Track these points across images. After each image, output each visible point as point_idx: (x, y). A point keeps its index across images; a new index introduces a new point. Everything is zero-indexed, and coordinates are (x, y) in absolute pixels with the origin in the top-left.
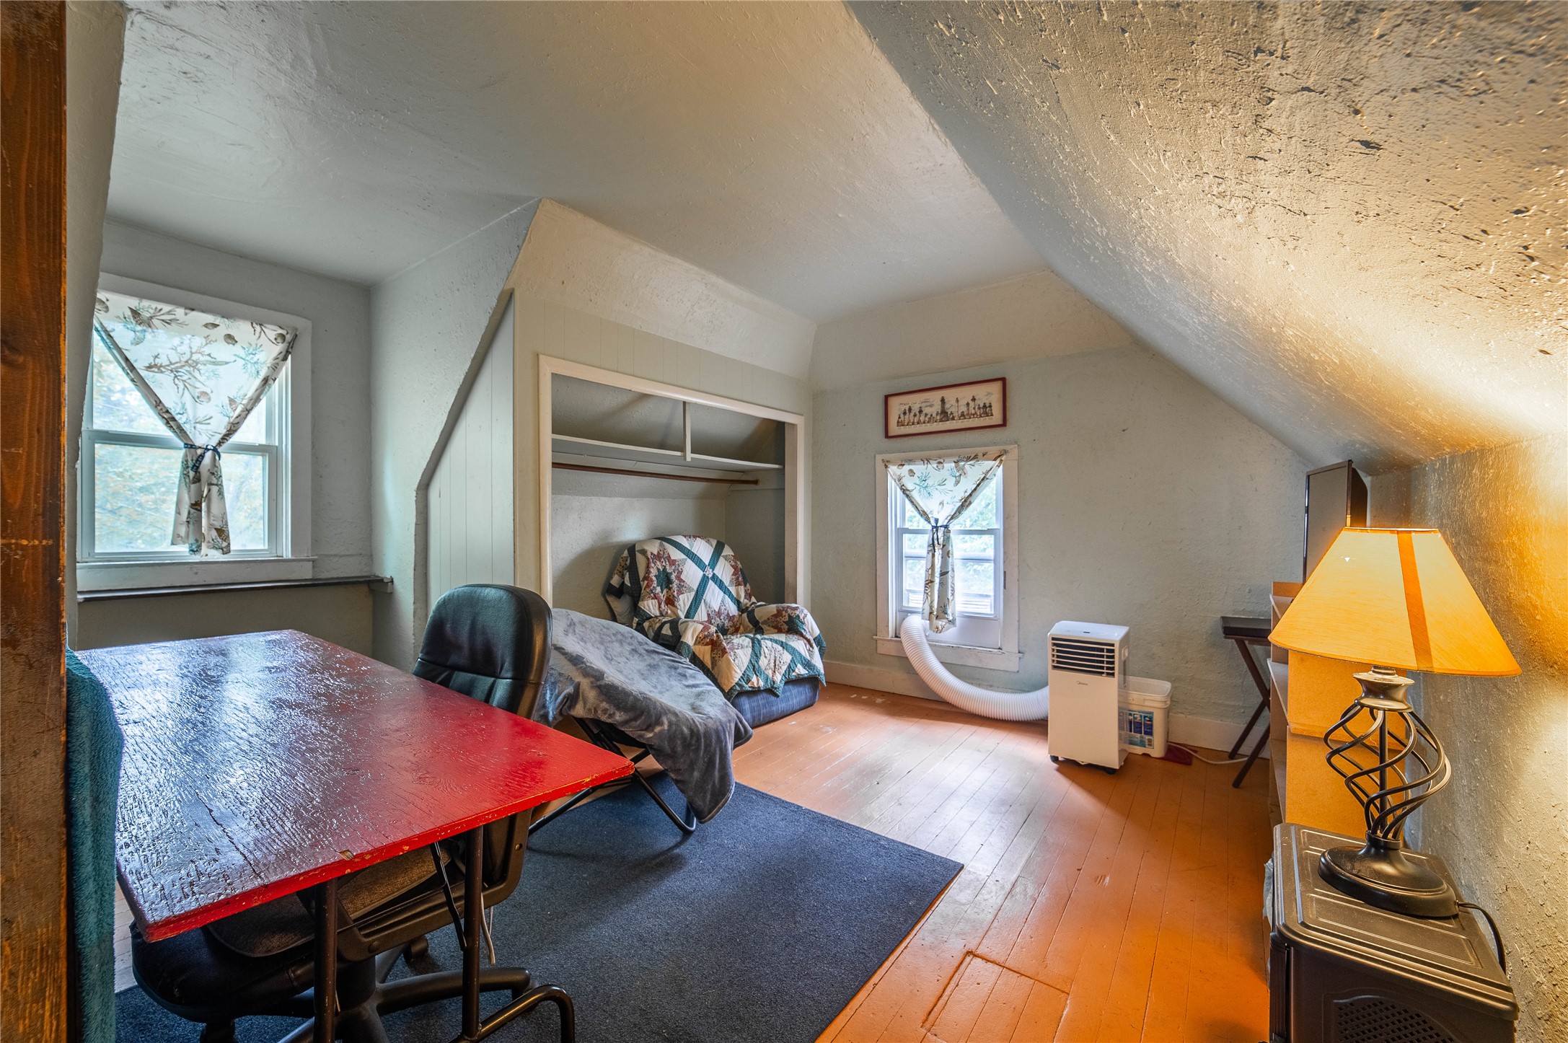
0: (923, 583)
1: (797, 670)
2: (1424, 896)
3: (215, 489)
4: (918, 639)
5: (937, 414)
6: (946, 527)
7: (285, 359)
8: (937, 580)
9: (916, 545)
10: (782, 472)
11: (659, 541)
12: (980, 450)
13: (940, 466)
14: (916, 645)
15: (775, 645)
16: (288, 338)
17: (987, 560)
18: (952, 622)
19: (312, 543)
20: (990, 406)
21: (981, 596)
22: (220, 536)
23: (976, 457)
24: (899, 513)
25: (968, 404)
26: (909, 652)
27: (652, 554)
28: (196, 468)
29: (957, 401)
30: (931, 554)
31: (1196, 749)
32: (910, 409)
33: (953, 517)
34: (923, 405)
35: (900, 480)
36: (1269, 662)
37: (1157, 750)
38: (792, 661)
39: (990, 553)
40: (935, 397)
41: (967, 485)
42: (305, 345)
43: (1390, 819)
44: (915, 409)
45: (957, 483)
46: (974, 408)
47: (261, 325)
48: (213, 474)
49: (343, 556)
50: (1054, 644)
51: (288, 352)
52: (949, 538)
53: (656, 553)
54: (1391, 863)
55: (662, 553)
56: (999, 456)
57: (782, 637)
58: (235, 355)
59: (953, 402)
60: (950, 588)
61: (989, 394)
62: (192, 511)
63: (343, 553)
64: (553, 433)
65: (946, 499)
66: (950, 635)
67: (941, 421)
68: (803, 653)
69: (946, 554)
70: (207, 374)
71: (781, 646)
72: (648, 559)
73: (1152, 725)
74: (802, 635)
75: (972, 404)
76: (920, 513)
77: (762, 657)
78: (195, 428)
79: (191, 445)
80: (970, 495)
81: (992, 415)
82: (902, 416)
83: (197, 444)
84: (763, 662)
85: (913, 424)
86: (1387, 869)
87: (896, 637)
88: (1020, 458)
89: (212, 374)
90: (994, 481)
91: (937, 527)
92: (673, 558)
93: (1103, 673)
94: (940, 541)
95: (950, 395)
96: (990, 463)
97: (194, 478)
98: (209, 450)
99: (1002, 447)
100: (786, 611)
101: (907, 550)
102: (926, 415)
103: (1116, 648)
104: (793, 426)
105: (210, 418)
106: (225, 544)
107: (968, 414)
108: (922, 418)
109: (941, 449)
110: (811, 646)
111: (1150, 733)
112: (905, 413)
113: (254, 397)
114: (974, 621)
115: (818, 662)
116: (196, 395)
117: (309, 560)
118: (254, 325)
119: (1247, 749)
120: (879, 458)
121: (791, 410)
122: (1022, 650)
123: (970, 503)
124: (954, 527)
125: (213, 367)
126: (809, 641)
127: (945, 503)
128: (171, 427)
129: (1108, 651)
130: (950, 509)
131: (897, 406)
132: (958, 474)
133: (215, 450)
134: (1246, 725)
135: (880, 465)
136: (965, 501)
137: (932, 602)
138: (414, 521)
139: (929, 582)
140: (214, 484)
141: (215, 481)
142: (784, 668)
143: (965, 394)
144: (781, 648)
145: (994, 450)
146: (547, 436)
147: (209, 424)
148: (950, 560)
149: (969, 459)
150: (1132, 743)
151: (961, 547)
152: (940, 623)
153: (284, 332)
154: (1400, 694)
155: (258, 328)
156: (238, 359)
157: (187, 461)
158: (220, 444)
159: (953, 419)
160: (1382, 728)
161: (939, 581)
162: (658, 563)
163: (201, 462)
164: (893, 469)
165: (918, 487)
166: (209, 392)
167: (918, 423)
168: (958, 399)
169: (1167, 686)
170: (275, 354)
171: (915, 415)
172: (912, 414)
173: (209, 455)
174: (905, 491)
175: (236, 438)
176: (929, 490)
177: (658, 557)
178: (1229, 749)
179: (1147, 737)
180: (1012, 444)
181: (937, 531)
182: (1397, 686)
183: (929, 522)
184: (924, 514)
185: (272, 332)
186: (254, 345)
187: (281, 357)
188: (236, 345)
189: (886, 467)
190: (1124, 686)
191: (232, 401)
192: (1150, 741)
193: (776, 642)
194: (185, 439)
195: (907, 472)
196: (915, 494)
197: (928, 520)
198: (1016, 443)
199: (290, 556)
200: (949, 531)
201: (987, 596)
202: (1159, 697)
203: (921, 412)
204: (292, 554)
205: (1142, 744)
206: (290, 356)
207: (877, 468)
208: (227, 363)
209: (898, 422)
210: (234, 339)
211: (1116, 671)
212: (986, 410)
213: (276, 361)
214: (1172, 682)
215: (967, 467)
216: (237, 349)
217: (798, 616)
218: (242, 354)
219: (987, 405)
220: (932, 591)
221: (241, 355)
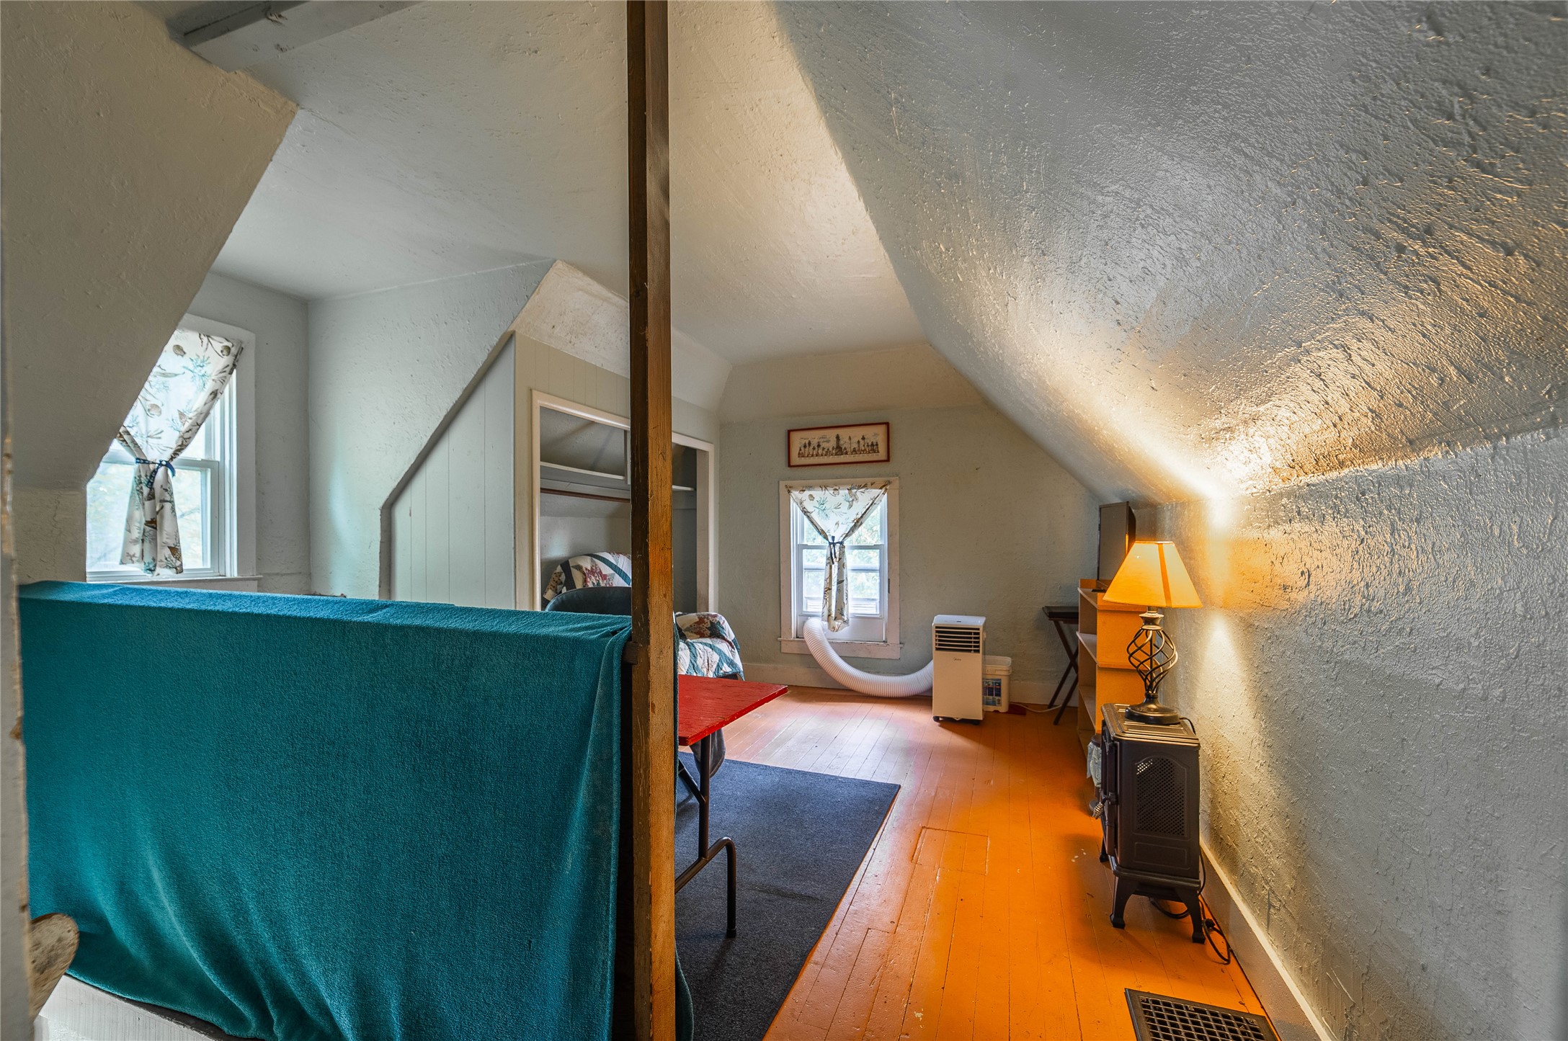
0: (822, 590)
1: (723, 669)
2: (1168, 715)
3: (168, 506)
4: (819, 638)
5: (833, 448)
6: (841, 543)
7: (231, 373)
8: (834, 588)
9: (816, 559)
10: (693, 495)
11: (589, 557)
12: (869, 480)
13: (836, 492)
14: (819, 643)
15: (705, 647)
16: (234, 350)
17: (873, 570)
18: (846, 622)
19: (257, 562)
20: (877, 445)
21: (868, 599)
22: (173, 554)
23: (865, 486)
24: (801, 531)
25: (859, 442)
26: (813, 649)
27: (586, 569)
28: (150, 484)
29: (850, 438)
30: (829, 566)
31: (1027, 705)
32: (810, 443)
33: (847, 535)
34: (822, 440)
35: (801, 503)
36: (1078, 634)
37: (1003, 708)
38: (720, 660)
39: (875, 563)
40: (831, 434)
41: (859, 508)
42: (248, 359)
43: (1154, 684)
44: (814, 443)
45: (851, 506)
46: (864, 446)
47: (208, 336)
48: (166, 490)
49: (285, 574)
50: (937, 632)
51: (234, 366)
52: (844, 552)
53: (589, 568)
54: (1155, 704)
55: (594, 568)
56: (884, 486)
57: (708, 641)
58: (184, 367)
59: (847, 440)
60: (845, 595)
61: (876, 435)
62: (148, 529)
63: (284, 572)
64: (541, 460)
65: (841, 520)
66: (844, 633)
67: (836, 454)
68: (728, 655)
69: (842, 566)
70: (157, 386)
71: (711, 648)
72: (584, 574)
73: (1000, 689)
74: (724, 638)
75: (862, 442)
76: (819, 532)
77: (699, 657)
78: (147, 442)
79: (144, 460)
80: (862, 517)
81: (878, 452)
82: (802, 449)
83: (150, 459)
84: (700, 662)
85: (812, 456)
86: (1153, 706)
87: (797, 637)
88: (901, 488)
89: (162, 386)
90: (879, 507)
91: (834, 544)
92: (604, 573)
93: (971, 650)
94: (836, 556)
95: (844, 433)
96: (878, 491)
97: (149, 494)
98: (163, 465)
99: (886, 479)
100: (708, 619)
101: (806, 564)
102: (824, 449)
103: (981, 631)
104: (705, 453)
105: (162, 432)
106: (178, 563)
107: (859, 450)
108: (820, 452)
109: (837, 478)
110: (733, 648)
111: (999, 694)
112: (805, 446)
113: (205, 411)
114: (865, 619)
115: (737, 660)
116: (148, 407)
117: (254, 579)
118: (202, 336)
119: (1059, 702)
120: (782, 484)
121: (702, 438)
122: (902, 641)
123: (861, 524)
124: (846, 544)
125: (163, 379)
126: (730, 643)
127: (840, 523)
128: (125, 441)
129: (975, 634)
130: (844, 529)
131: (798, 440)
132: (851, 499)
133: (168, 465)
134: (1058, 685)
135: (783, 491)
136: (858, 522)
137: (830, 606)
138: (379, 539)
139: (828, 590)
140: (167, 501)
141: (168, 498)
142: (715, 666)
143: (857, 433)
144: (711, 650)
145: (881, 481)
146: (538, 463)
147: (160, 438)
148: (845, 570)
149: (860, 487)
150: (988, 704)
151: (852, 559)
152: (837, 623)
153: (229, 344)
154: (1158, 622)
155: (205, 339)
156: (187, 371)
157: (140, 476)
158: (172, 458)
159: (846, 453)
160: (1151, 640)
161: (836, 588)
162: (593, 577)
163: (154, 478)
164: (795, 494)
165: (817, 510)
166: (160, 405)
167: (817, 455)
168: (851, 437)
169: (1009, 660)
170: (220, 367)
171: (814, 449)
172: (812, 447)
173: (161, 470)
174: (805, 512)
175: (185, 454)
176: (827, 512)
177: (592, 572)
178: (1048, 703)
179: (997, 698)
180: (894, 476)
181: (834, 546)
182: (1157, 618)
183: (827, 539)
184: (822, 533)
185: (218, 344)
186: (202, 358)
187: (228, 369)
188: (185, 356)
189: (789, 492)
190: (984, 662)
191: (182, 415)
192: (999, 700)
193: (706, 644)
194: (139, 454)
195: (807, 497)
196: (814, 516)
197: (826, 537)
198: (897, 475)
199: (236, 575)
200: (844, 547)
201: (873, 600)
202: (1005, 668)
203: (819, 446)
204: (239, 572)
205: (994, 704)
206: (235, 371)
207: (781, 493)
208: (176, 375)
209: (799, 454)
210: (182, 350)
211: (981, 649)
212: (873, 447)
213: (224, 374)
214: (1012, 657)
215: (858, 494)
216: (184, 361)
217: (719, 622)
218: (191, 366)
219: (875, 444)
220: (830, 598)
221: (189, 368)
